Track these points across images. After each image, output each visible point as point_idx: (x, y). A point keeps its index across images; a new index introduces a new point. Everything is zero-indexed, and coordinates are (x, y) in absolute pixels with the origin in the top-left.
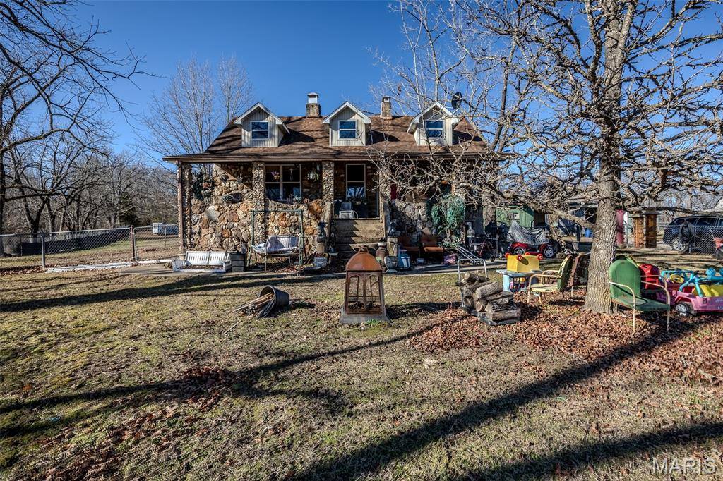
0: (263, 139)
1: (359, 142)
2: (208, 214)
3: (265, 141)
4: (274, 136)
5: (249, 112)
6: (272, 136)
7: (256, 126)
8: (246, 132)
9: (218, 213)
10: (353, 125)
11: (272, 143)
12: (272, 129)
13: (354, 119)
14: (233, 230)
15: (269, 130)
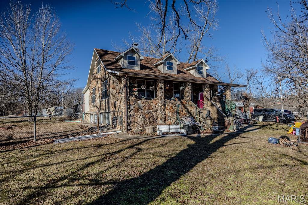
0: (134, 65)
1: (174, 72)
2: (138, 105)
3: (134, 66)
4: (138, 65)
5: (128, 50)
6: (137, 65)
7: (129, 58)
8: (125, 61)
9: (143, 105)
10: (172, 64)
11: (137, 68)
12: (137, 61)
13: (173, 61)
14: (150, 114)
15: (136, 61)
